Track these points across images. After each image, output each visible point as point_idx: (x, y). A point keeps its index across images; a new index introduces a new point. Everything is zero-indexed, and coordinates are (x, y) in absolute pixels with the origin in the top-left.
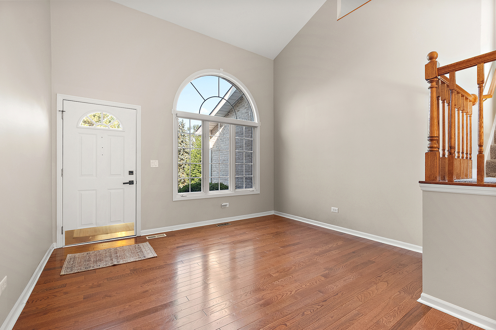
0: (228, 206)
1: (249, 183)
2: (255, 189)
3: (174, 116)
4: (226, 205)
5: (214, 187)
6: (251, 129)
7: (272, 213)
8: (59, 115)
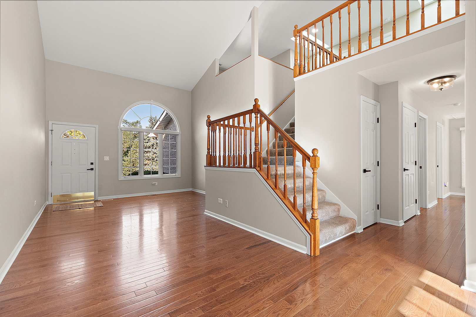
0: (157, 184)
1: (174, 170)
2: (178, 174)
3: (119, 130)
4: (155, 184)
5: (147, 173)
6: (174, 137)
7: (191, 189)
8: (50, 132)
